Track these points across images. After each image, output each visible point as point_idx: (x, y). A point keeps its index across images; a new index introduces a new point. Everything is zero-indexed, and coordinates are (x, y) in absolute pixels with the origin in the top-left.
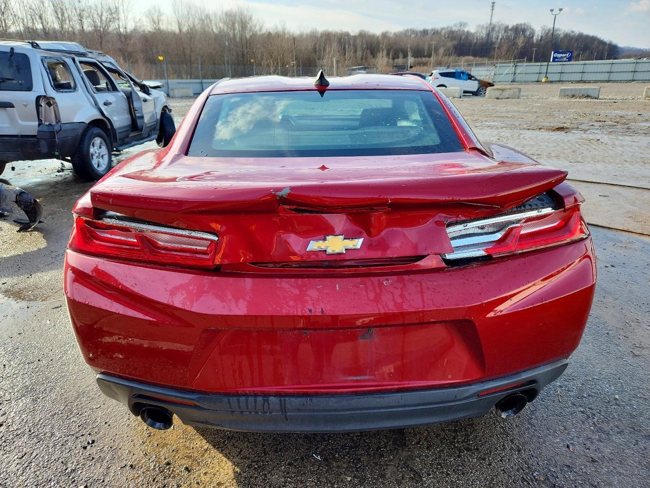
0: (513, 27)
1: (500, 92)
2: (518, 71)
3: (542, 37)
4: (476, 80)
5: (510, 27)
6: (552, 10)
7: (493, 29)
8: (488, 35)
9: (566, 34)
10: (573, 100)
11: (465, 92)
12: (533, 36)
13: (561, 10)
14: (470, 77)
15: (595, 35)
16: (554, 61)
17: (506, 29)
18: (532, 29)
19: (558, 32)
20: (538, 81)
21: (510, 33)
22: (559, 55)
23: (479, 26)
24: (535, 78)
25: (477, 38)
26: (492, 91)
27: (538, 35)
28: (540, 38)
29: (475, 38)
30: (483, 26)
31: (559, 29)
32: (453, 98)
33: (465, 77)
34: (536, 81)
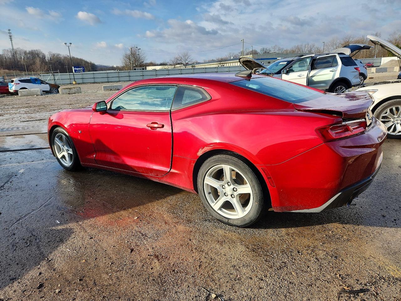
0: (29, 52)
1: (69, 90)
2: (56, 78)
3: (50, 58)
4: (47, 83)
5: (28, 52)
6: (66, 44)
7: (16, 53)
8: (13, 56)
9: (65, 57)
10: (112, 92)
11: (43, 91)
12: (45, 58)
13: (71, 44)
14: (42, 82)
15: (81, 58)
16: (75, 72)
17: (25, 53)
18: (43, 54)
19: (59, 56)
20: (71, 84)
21: (28, 55)
22: (78, 69)
23: (4, 50)
24: (68, 81)
25: (6, 58)
26: (63, 90)
27: (48, 57)
28: (49, 59)
29: (4, 58)
30: (8, 51)
31: (59, 54)
32: (37, 95)
33: (40, 82)
34: (70, 84)
